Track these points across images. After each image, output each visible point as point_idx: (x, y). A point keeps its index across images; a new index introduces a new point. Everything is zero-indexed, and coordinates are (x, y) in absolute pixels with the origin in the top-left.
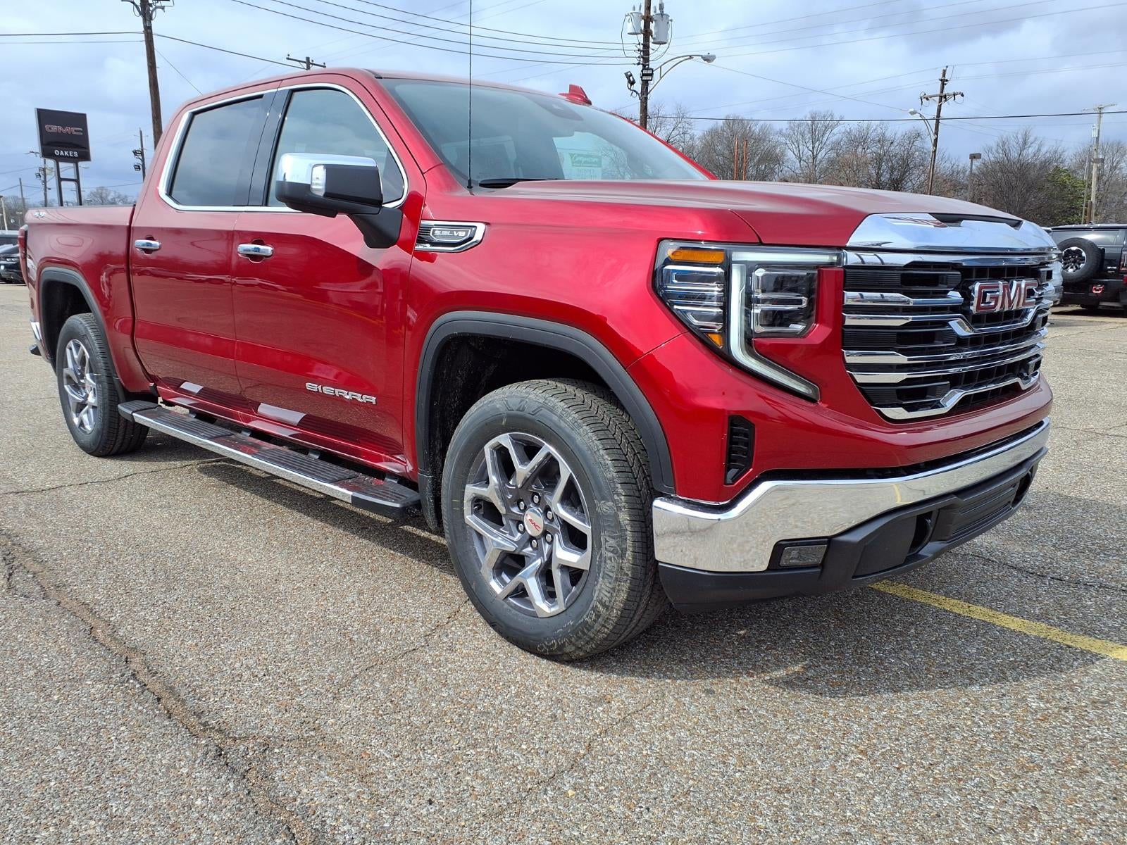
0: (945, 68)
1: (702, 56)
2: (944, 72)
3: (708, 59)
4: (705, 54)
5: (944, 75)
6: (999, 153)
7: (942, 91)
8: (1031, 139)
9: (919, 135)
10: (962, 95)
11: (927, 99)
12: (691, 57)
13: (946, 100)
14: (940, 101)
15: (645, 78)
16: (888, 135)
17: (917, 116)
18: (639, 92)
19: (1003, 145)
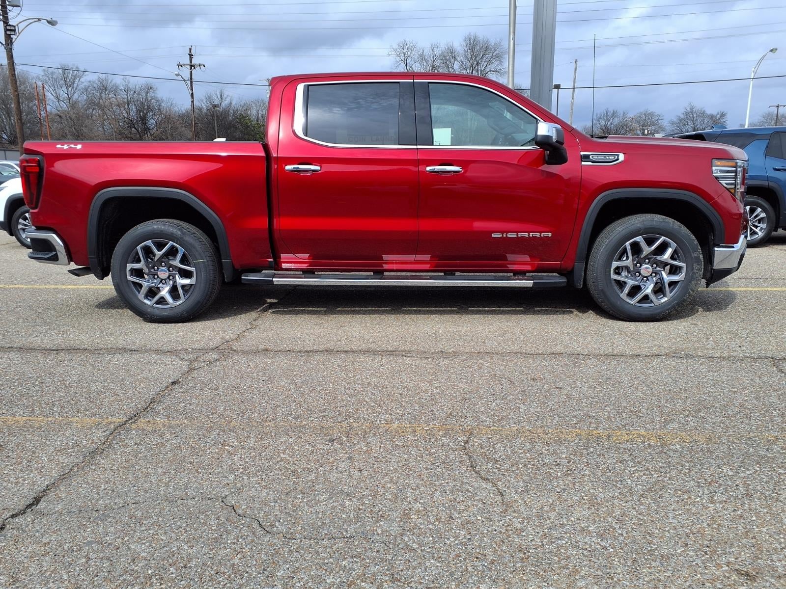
0: (190, 47)
1: (47, 20)
2: (190, 49)
3: (52, 23)
4: (49, 19)
5: (190, 52)
6: (207, 103)
7: (191, 62)
8: (225, 96)
9: (151, 88)
10: (204, 66)
11: (182, 66)
12: (39, 20)
13: (195, 68)
14: (191, 68)
15: (8, 33)
16: (131, 86)
17: (180, 78)
18: (4, 43)
19: (209, 98)
